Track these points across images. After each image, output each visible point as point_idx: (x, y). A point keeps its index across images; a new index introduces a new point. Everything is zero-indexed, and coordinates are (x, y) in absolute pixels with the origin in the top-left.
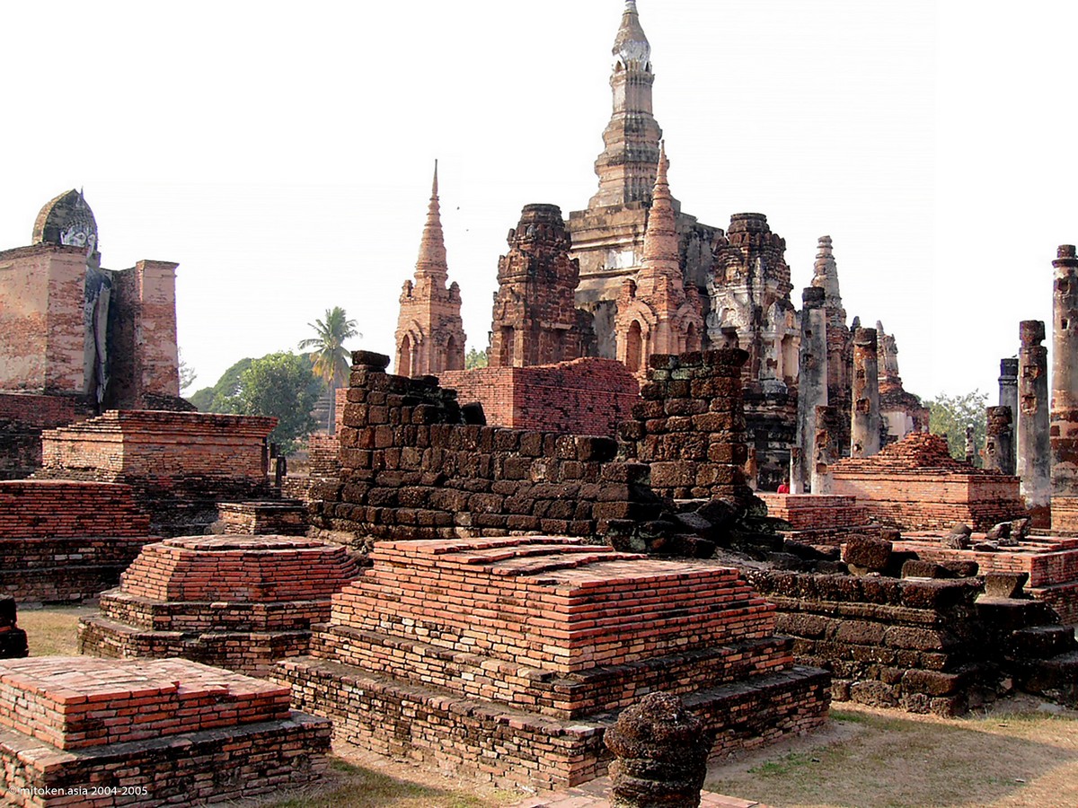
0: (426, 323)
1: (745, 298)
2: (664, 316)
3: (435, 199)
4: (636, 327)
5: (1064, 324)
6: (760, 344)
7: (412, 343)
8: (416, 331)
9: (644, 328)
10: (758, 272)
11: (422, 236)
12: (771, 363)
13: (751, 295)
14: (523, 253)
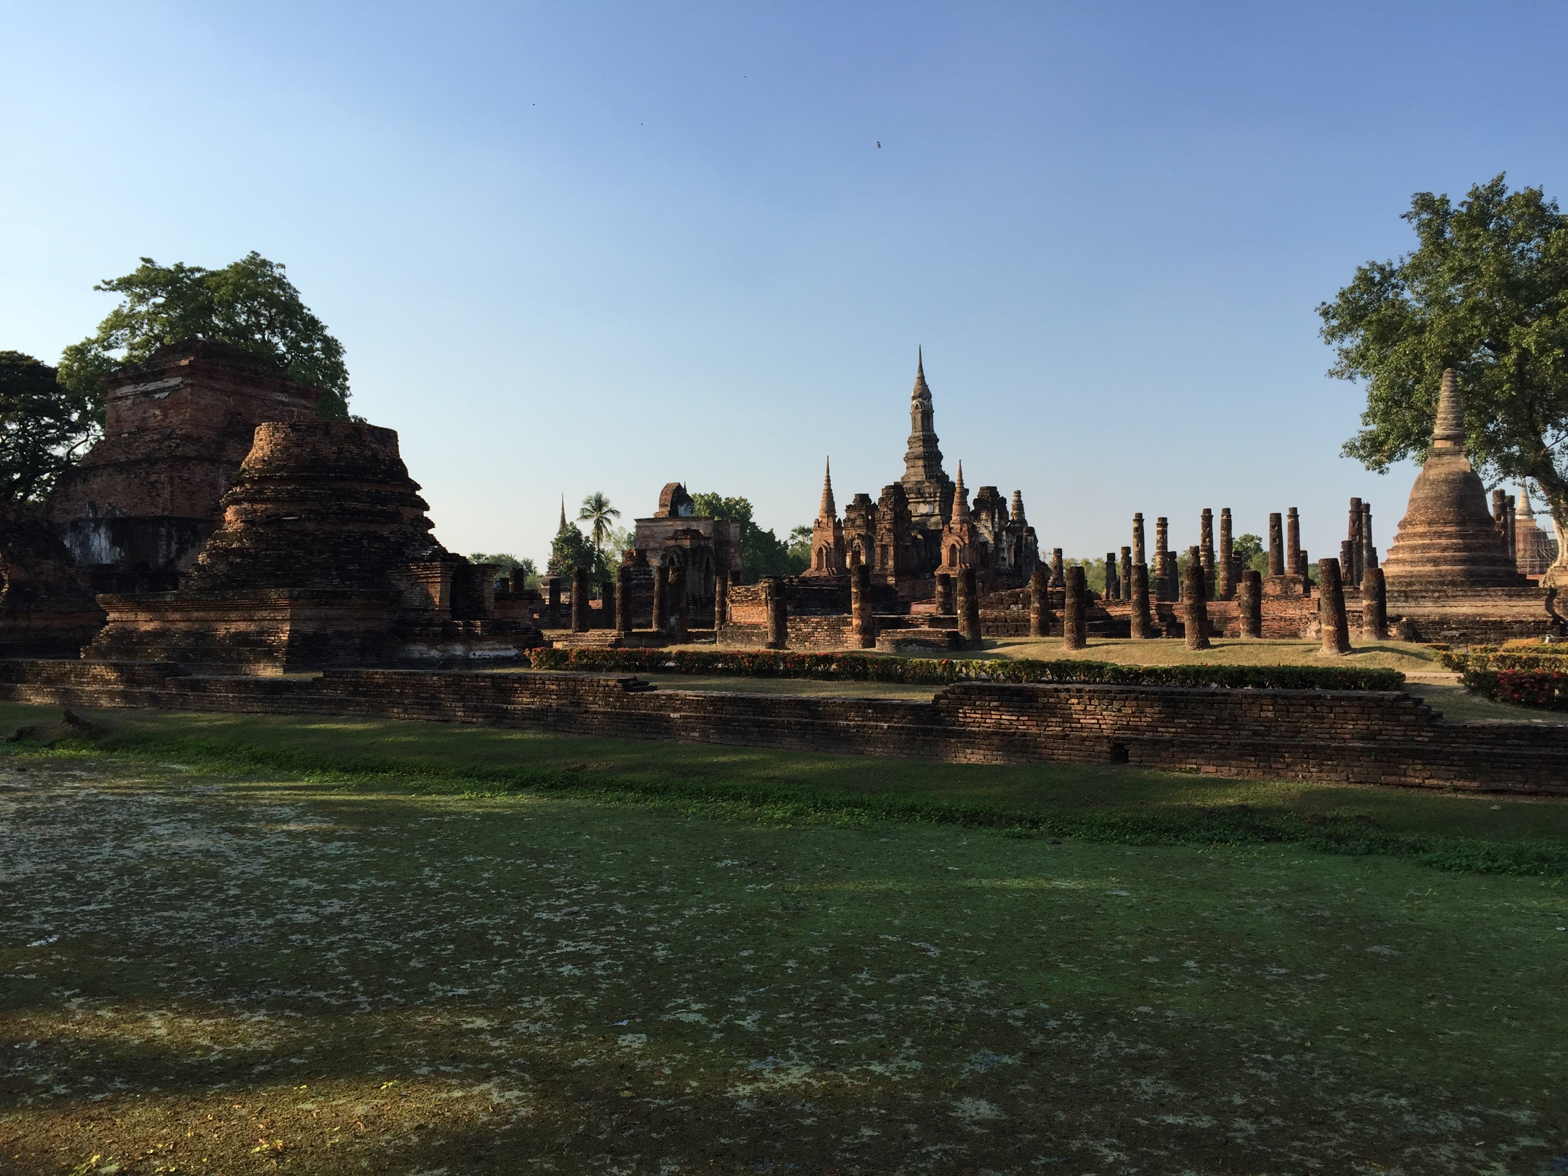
0: (831, 540)
1: (991, 529)
2: (967, 542)
3: (828, 477)
4: (953, 546)
5: (1138, 546)
6: (998, 549)
7: (824, 551)
8: (826, 545)
9: (958, 547)
10: (997, 516)
11: (822, 496)
12: (1004, 559)
13: (993, 527)
14: (891, 510)
